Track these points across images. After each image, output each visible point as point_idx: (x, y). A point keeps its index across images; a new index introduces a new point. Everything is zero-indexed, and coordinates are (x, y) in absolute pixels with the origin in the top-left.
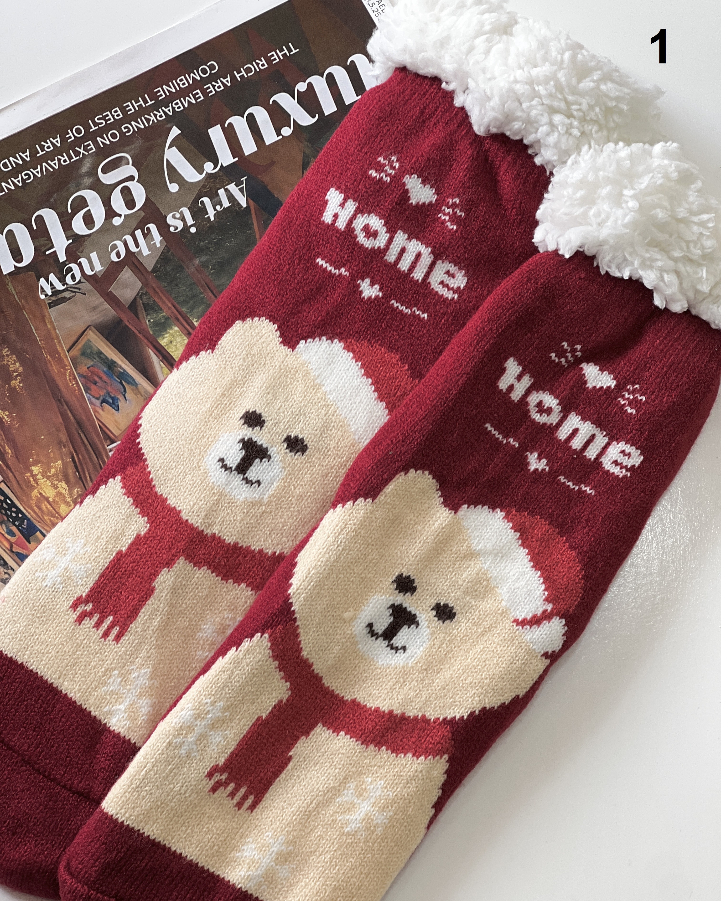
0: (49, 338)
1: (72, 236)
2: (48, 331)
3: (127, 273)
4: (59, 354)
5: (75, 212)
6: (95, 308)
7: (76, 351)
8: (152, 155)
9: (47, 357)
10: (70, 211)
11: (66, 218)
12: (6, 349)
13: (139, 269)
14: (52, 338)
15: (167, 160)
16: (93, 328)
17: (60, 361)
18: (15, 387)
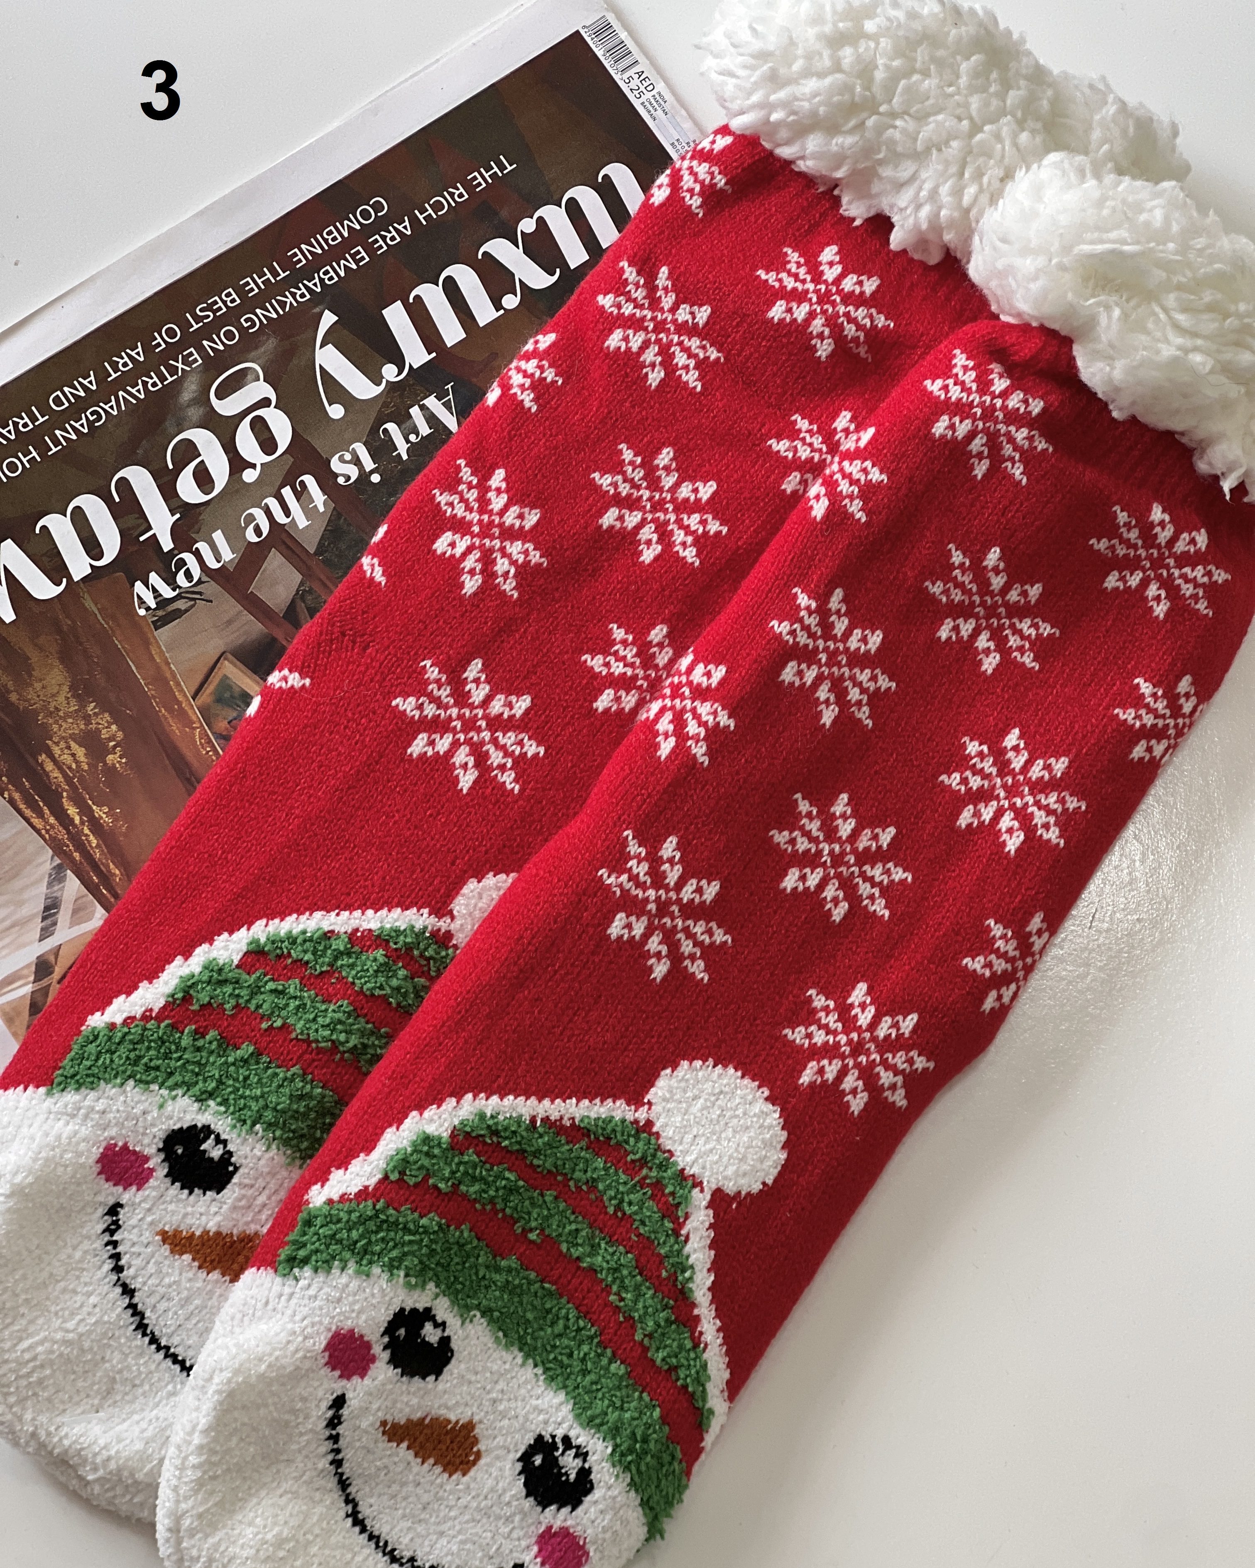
0: (161, 680)
1: (179, 507)
2: (158, 667)
3: (275, 561)
4: (179, 703)
5: (179, 468)
6: (230, 622)
7: (206, 696)
8: (295, 361)
9: (160, 711)
10: (171, 467)
11: (166, 479)
12: (93, 704)
13: (293, 552)
14: (166, 678)
15: (321, 366)
16: (230, 656)
17: (182, 715)
18: (114, 765)
